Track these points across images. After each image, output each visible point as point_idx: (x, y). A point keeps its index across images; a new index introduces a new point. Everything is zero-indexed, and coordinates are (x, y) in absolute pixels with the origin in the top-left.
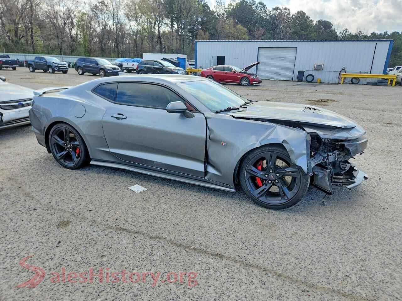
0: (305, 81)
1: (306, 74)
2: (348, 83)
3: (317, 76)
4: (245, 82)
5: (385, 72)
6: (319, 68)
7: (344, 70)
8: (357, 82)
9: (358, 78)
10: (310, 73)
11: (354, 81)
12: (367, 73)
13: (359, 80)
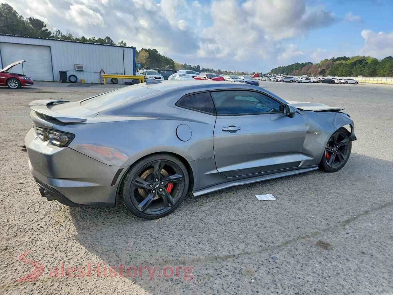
0: (69, 81)
1: (68, 74)
2: (110, 83)
3: (80, 76)
4: (13, 84)
5: (134, 74)
6: (80, 68)
7: (103, 71)
8: (117, 82)
9: (116, 78)
10: (72, 73)
11: (114, 81)
12: (122, 74)
13: (118, 80)
